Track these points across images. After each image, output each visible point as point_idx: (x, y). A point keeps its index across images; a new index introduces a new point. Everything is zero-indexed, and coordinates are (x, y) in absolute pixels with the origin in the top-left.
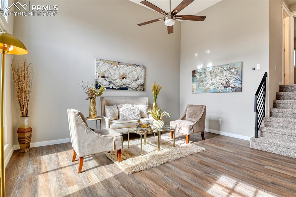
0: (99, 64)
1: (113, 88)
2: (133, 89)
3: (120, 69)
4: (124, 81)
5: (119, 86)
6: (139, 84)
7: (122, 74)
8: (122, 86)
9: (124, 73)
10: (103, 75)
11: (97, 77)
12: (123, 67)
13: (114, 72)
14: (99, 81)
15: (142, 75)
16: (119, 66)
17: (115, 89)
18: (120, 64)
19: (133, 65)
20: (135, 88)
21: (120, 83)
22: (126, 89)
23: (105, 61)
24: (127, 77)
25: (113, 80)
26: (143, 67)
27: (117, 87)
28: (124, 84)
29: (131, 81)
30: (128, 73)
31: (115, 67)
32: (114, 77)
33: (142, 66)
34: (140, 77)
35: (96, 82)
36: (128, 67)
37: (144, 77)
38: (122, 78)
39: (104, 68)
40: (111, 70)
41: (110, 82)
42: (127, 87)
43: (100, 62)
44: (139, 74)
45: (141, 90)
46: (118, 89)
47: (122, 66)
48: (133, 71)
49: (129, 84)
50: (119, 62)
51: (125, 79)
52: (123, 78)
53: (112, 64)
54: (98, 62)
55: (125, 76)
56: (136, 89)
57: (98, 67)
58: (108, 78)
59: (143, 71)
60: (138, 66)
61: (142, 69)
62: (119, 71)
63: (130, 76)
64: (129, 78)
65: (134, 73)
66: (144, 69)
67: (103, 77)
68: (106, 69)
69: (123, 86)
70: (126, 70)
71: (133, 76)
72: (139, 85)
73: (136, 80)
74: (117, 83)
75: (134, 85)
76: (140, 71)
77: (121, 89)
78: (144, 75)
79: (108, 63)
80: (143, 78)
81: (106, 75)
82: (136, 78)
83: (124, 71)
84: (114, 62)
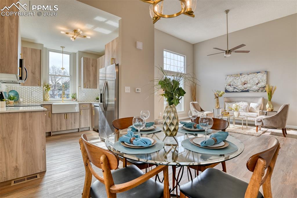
0: (227, 78)
1: (236, 92)
2: (254, 91)
3: (242, 78)
4: (245, 86)
5: (241, 90)
6: (260, 86)
7: (243, 81)
8: (243, 89)
9: (245, 81)
10: (229, 84)
11: (226, 85)
12: (245, 76)
13: (237, 81)
14: (227, 88)
15: (263, 79)
16: (240, 77)
17: (238, 92)
18: (242, 75)
19: (254, 73)
20: (256, 90)
21: (242, 88)
22: (248, 91)
23: (230, 76)
24: (248, 83)
25: (237, 86)
26: (265, 72)
27: (239, 90)
28: (246, 88)
29: (252, 85)
30: (248, 80)
31: (238, 78)
32: (237, 84)
33: (263, 72)
34: (261, 81)
35: (225, 88)
36: (249, 76)
37: (266, 81)
38: (243, 84)
39: (230, 80)
40: (235, 80)
41: (235, 88)
42: (248, 90)
43: (228, 77)
44: (259, 79)
45: (262, 91)
46: (240, 92)
47: (243, 76)
48: (254, 77)
49: (250, 88)
50: (241, 74)
51: (246, 84)
52: (245, 84)
53: (235, 76)
54: (226, 77)
55: (246, 83)
56: (258, 91)
57: (226, 80)
58: (233, 85)
59: (265, 76)
60: (259, 72)
61: (263, 74)
62: (241, 80)
63: (251, 82)
64: (249, 83)
65: (255, 79)
66: (266, 74)
67: (229, 85)
68: (231, 80)
69: (245, 90)
70: (247, 78)
71: (254, 81)
72: (260, 88)
73: (257, 84)
74: (240, 88)
75: (255, 88)
76: (261, 77)
77: (242, 91)
78: (266, 79)
79: (232, 76)
80: (264, 81)
81: (231, 84)
82: (257, 82)
83: (245, 79)
84: (237, 75)
